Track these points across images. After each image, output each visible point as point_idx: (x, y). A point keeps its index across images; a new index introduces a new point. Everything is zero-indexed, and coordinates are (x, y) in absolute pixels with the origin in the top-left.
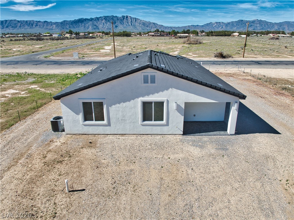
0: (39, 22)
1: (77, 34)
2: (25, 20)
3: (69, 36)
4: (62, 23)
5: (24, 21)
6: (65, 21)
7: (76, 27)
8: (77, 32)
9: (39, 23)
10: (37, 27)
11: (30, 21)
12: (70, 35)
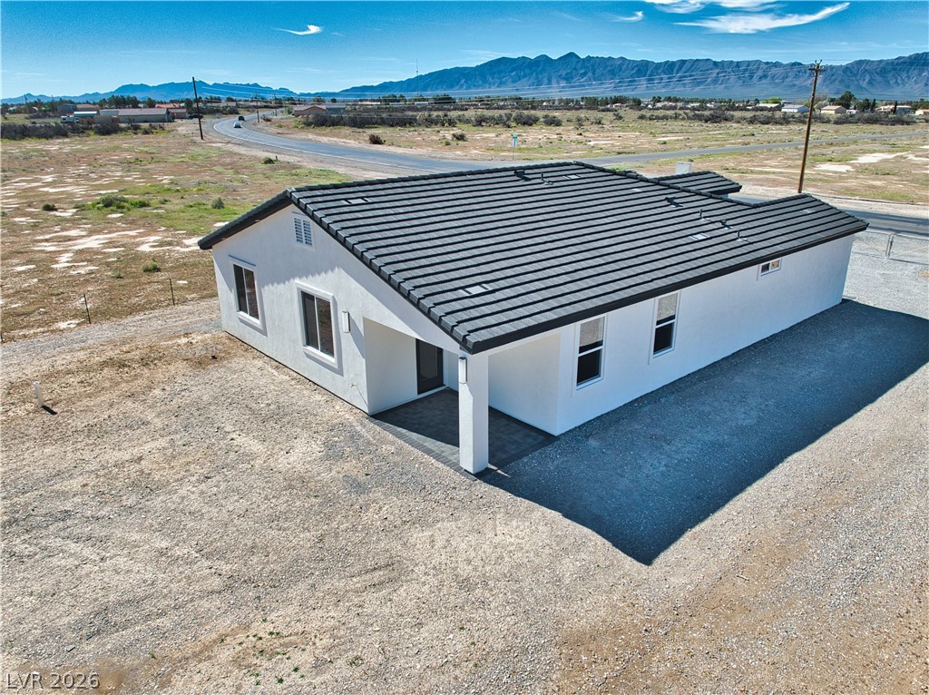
0: (776, 65)
1: (869, 105)
2: (735, 60)
3: (833, 112)
4: (847, 69)
5: (732, 62)
6: (860, 62)
7: (896, 82)
8: (868, 100)
9: (774, 70)
10: (764, 81)
11: (749, 63)
12: (837, 112)
